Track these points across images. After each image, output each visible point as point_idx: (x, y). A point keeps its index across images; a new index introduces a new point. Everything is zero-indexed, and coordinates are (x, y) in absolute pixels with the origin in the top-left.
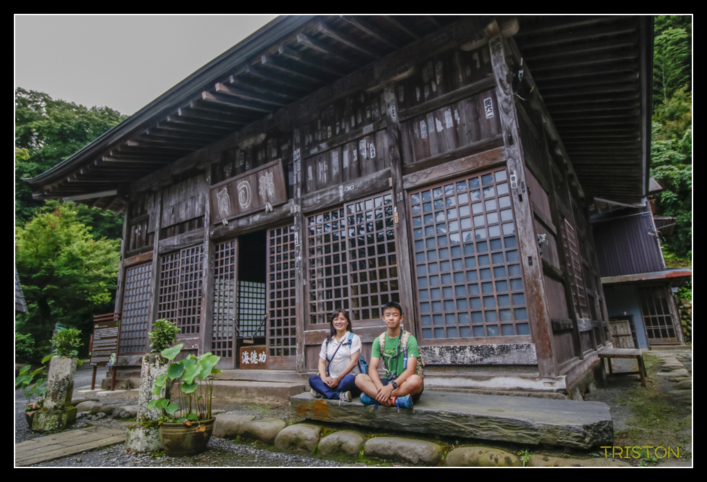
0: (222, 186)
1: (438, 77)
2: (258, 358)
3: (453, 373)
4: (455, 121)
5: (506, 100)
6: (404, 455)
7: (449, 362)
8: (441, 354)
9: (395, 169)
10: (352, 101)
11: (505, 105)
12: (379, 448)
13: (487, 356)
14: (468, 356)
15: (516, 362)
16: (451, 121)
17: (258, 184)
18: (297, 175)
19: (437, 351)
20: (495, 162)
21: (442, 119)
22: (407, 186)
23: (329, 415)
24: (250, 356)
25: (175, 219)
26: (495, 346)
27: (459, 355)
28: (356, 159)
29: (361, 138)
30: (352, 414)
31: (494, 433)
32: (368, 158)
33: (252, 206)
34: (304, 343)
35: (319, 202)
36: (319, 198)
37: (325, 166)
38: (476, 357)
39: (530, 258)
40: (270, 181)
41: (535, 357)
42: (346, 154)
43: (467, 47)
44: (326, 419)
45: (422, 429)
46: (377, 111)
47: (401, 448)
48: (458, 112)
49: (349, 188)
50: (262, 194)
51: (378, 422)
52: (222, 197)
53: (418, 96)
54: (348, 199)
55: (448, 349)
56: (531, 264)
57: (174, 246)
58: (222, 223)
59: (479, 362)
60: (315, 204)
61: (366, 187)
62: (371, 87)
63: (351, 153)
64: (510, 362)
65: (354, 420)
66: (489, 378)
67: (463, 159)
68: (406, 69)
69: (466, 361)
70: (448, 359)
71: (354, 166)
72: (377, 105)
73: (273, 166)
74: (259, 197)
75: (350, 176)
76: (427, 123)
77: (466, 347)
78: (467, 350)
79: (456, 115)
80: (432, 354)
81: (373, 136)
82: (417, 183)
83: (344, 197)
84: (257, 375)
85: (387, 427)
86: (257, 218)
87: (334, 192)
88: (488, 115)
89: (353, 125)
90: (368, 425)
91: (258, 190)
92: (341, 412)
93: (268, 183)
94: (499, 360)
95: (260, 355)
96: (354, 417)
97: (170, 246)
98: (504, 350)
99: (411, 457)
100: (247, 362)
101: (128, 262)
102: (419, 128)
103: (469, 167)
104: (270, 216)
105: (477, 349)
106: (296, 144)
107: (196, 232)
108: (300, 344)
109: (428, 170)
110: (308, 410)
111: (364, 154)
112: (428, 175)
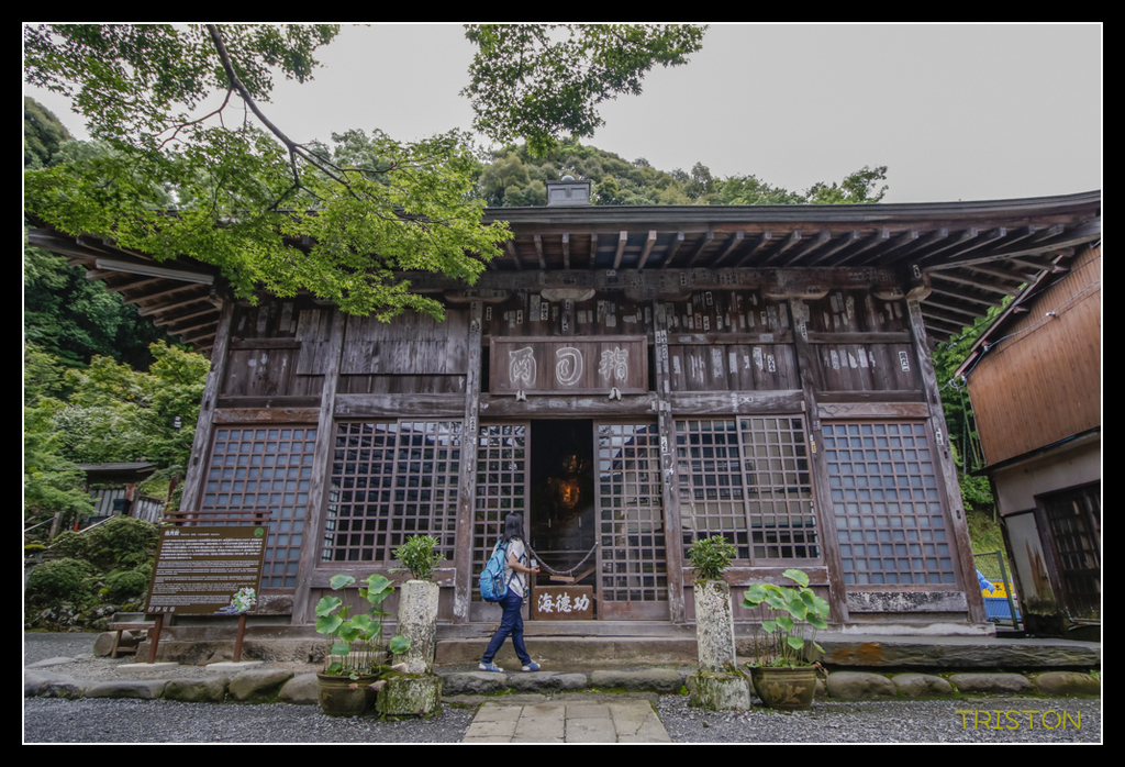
0: (525, 344)
1: (849, 312)
2: (573, 603)
3: (882, 620)
4: (870, 363)
5: (927, 361)
6: (1002, 685)
7: (881, 610)
8: (872, 601)
9: (809, 394)
10: (739, 298)
11: (927, 365)
12: (977, 682)
13: (921, 603)
14: (901, 603)
15: (949, 609)
16: (866, 361)
17: (599, 358)
18: (662, 363)
19: (867, 598)
20: (919, 416)
21: (856, 357)
22: (822, 415)
23: (883, 658)
24: (554, 601)
25: (381, 364)
26: (928, 593)
27: (891, 602)
28: (748, 366)
29: (755, 345)
30: (912, 655)
31: (1062, 660)
32: (765, 370)
33: (581, 385)
34: (683, 584)
35: (700, 405)
36: (700, 400)
37: (701, 363)
38: (910, 604)
39: (958, 512)
40: (622, 360)
41: (965, 603)
42: (733, 357)
43: (884, 296)
44: (879, 663)
45: (995, 663)
46: (775, 320)
47: (997, 679)
48: (873, 354)
49: (747, 399)
50: (605, 372)
51: (947, 661)
52: (520, 358)
53: (827, 323)
54: (745, 412)
55: (879, 595)
56: (959, 517)
57: (380, 409)
58: (515, 396)
59: (913, 610)
60: (694, 407)
61: (770, 404)
62: (773, 293)
63: (740, 357)
64: (943, 609)
65: (917, 661)
66: (927, 625)
67: (887, 404)
68: (818, 291)
69: (899, 608)
70: (879, 606)
71: (745, 374)
72: (774, 314)
73: (631, 342)
74: (597, 377)
75: (740, 384)
76: (838, 354)
77: (898, 594)
78: (900, 597)
79: (871, 356)
80: (862, 600)
81: (770, 348)
82: (836, 415)
83: (739, 408)
84: (597, 628)
85: (957, 665)
86: (587, 403)
87: (723, 399)
88: (904, 368)
89: (743, 325)
90: (935, 664)
91: (597, 367)
92: (898, 653)
93: (617, 362)
94: (932, 607)
95: (577, 599)
96: (917, 658)
97: (371, 407)
98: (937, 597)
99: (1011, 686)
100: (548, 610)
101: (227, 415)
102: (830, 357)
103: (893, 413)
104: (613, 405)
105: (910, 596)
106: (658, 324)
107: (450, 397)
108: (677, 584)
109: (849, 405)
110: (851, 655)
111: (760, 364)
112: (848, 409)
